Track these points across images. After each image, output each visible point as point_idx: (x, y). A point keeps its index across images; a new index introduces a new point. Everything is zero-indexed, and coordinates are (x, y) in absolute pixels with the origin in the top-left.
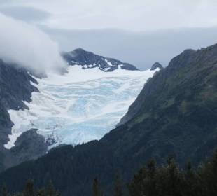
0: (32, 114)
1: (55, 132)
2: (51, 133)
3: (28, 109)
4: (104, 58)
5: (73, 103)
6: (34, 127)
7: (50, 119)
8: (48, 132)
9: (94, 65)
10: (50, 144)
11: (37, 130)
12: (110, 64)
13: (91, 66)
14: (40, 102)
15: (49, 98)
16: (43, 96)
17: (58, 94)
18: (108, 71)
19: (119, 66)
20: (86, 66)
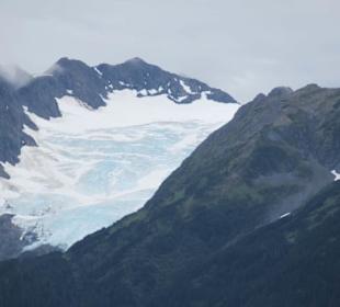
0: (12, 188)
1: (40, 223)
2: (34, 224)
3: (8, 177)
4: (179, 78)
5: (88, 169)
6: (9, 212)
7: (41, 197)
8: (29, 221)
9: (161, 89)
10: (28, 243)
11: (12, 216)
12: (187, 89)
13: (153, 91)
14: (33, 165)
15: (51, 158)
16: (41, 153)
17: (69, 149)
18: (183, 102)
19: (203, 94)
20: (144, 92)
